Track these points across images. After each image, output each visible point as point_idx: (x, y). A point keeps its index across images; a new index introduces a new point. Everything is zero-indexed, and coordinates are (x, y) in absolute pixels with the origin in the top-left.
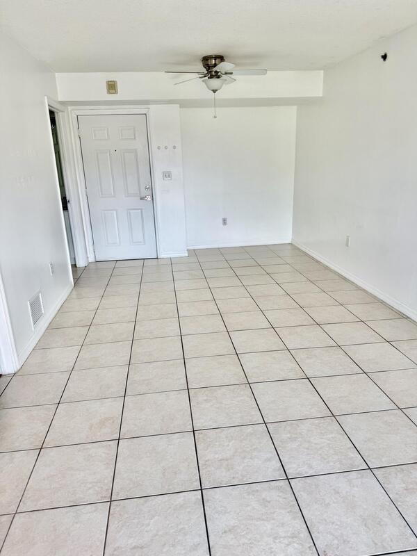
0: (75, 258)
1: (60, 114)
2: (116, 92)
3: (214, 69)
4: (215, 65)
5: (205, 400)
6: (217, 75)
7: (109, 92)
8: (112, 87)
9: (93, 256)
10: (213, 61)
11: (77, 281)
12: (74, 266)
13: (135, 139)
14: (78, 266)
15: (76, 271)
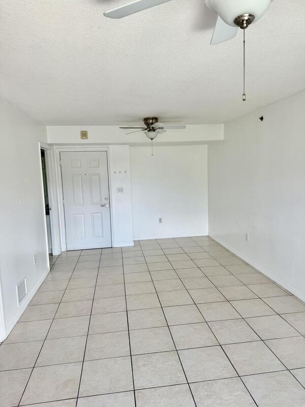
0: (52, 249)
1: (48, 151)
2: (87, 138)
3: (152, 126)
4: (152, 124)
5: (144, 365)
6: (154, 130)
7: (82, 138)
8: (84, 135)
9: (65, 247)
10: (151, 121)
11: (52, 266)
12: (51, 255)
13: (99, 166)
14: (53, 255)
15: (52, 258)
